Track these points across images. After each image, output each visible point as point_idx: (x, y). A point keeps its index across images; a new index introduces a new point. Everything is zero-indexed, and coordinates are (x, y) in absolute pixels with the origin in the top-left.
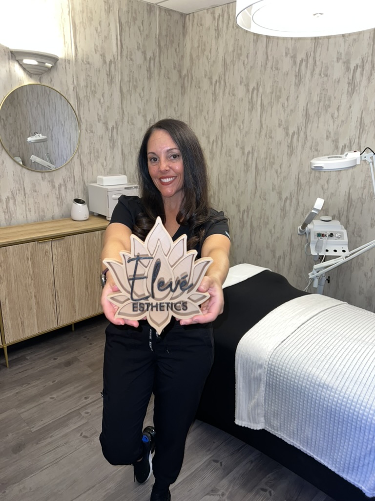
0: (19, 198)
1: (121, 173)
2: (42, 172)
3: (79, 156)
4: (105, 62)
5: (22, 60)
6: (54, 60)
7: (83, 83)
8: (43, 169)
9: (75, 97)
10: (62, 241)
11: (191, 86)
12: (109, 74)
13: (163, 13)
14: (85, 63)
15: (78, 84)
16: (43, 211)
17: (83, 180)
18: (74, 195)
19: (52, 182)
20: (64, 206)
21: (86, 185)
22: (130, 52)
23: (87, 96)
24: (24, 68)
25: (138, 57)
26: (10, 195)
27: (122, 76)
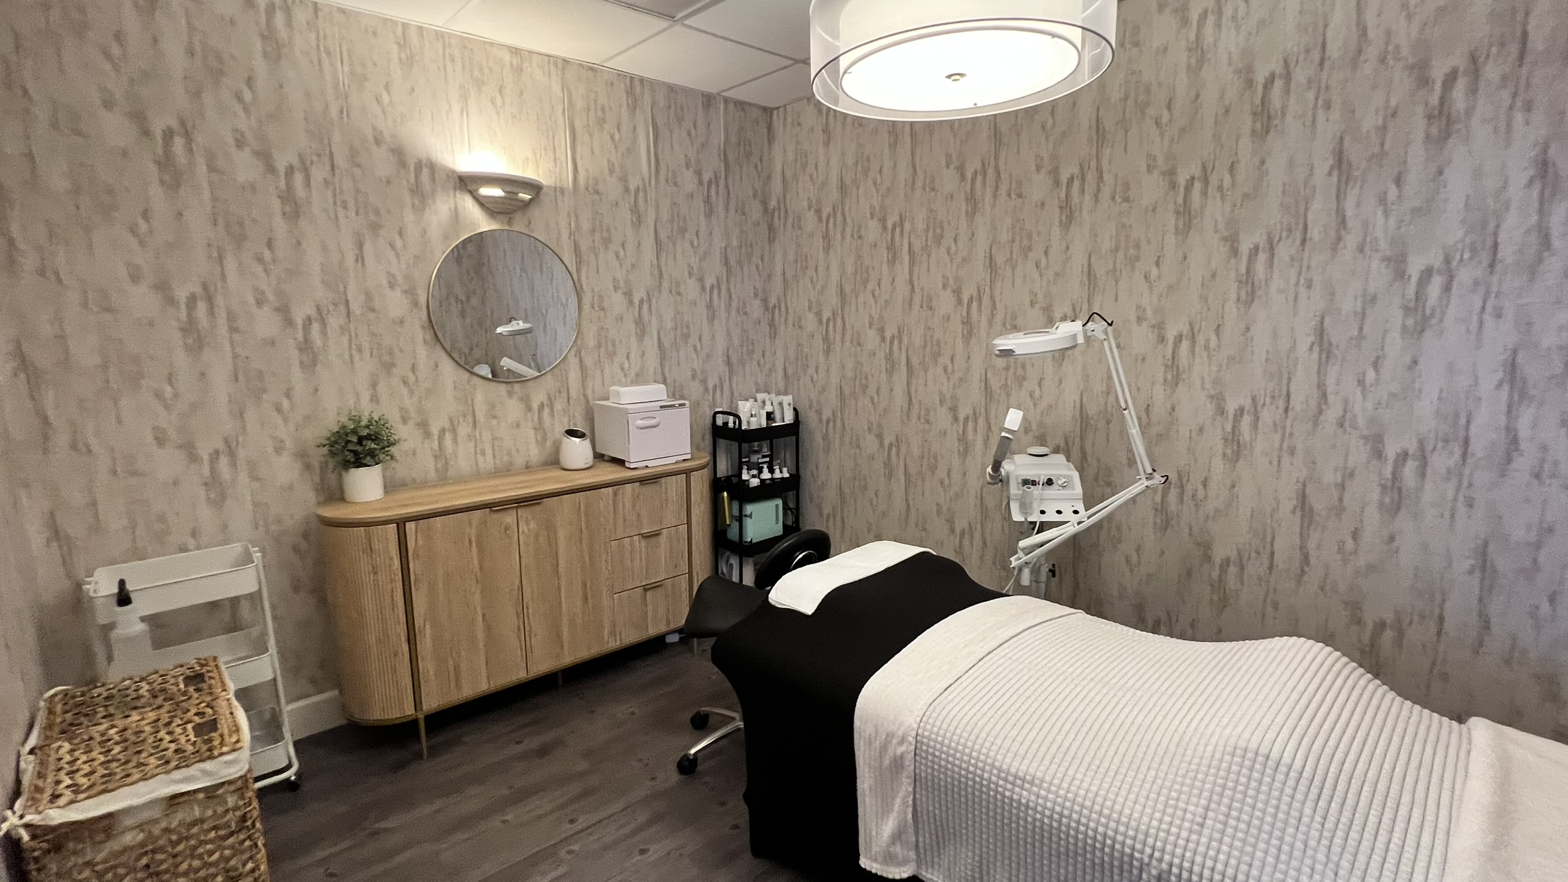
0: (464, 430)
1: (656, 381)
2: (509, 383)
3: (579, 352)
4: (627, 190)
5: (477, 190)
6: (535, 188)
7: (586, 226)
8: (511, 375)
9: (573, 249)
10: (537, 508)
11: (785, 227)
12: (635, 209)
13: (731, 106)
14: (591, 191)
15: (578, 228)
16: (509, 454)
17: (585, 396)
18: (566, 424)
19: (526, 400)
20: (549, 443)
21: (591, 402)
22: (673, 171)
23: (594, 248)
24: (481, 202)
25: (688, 180)
26: (447, 425)
27: (657, 212)
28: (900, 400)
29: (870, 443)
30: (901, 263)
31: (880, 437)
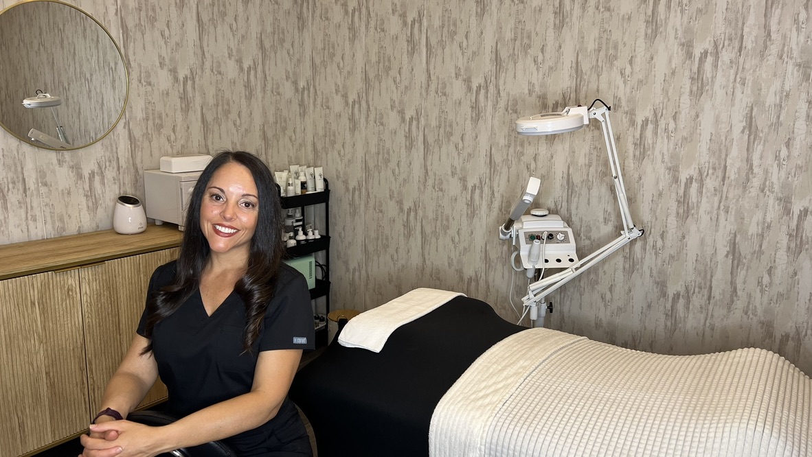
0: (14, 197)
2: (59, 150)
3: (127, 124)
7: (132, 4)
9: (120, 25)
10: (99, 270)
15: (124, 5)
16: (62, 220)
17: (134, 165)
21: (140, 172)
23: (140, 24)
28: (417, 171)
29: (391, 209)
30: (420, 54)
31: (400, 203)
